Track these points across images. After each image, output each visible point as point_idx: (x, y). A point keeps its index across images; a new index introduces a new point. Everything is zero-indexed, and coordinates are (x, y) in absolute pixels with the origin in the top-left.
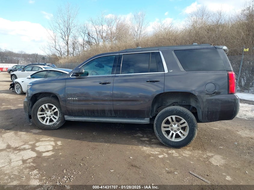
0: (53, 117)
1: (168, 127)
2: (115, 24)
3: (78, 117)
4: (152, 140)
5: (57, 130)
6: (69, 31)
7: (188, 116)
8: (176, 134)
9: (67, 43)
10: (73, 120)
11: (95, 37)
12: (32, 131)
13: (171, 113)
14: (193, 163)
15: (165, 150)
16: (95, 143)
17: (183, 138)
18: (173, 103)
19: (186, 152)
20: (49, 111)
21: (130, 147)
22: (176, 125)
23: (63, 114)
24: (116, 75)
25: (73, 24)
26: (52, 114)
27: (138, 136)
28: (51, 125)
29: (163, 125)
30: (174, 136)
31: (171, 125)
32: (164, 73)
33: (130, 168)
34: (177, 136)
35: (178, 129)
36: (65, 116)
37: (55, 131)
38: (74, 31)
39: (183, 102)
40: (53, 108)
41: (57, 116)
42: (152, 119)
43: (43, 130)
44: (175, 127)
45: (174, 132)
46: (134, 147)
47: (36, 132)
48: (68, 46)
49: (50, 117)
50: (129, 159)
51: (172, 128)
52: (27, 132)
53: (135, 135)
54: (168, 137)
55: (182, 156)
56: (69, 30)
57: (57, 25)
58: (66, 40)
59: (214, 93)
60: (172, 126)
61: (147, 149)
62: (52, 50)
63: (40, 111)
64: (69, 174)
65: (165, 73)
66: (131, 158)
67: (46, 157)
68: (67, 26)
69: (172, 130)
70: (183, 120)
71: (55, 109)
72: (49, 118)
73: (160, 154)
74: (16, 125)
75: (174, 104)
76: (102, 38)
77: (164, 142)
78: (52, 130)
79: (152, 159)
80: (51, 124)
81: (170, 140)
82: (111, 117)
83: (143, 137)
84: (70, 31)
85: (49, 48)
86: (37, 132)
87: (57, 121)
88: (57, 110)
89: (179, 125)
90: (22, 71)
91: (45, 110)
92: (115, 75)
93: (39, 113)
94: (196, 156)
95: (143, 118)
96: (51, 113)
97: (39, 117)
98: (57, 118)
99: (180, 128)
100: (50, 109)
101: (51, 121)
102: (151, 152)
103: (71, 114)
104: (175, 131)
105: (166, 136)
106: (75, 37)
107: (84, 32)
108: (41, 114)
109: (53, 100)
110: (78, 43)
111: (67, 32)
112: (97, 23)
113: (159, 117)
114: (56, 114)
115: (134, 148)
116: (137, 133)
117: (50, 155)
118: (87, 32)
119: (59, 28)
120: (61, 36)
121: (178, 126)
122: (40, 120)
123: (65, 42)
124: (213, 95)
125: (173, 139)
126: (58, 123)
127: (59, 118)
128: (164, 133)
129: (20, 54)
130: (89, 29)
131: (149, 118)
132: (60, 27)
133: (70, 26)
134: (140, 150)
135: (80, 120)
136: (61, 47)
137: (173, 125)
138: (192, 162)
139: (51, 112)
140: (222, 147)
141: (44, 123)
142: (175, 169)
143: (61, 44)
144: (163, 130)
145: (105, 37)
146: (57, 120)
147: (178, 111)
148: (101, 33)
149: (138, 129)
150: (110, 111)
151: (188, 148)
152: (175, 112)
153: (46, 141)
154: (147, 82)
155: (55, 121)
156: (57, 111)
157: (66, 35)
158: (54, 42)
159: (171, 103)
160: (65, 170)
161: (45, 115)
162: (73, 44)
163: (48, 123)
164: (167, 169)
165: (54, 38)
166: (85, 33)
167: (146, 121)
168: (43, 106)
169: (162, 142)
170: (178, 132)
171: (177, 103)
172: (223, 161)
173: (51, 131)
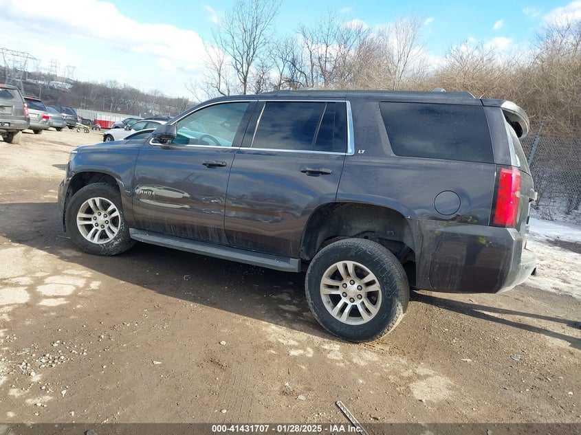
0: (109, 228)
1: (337, 287)
2: (357, 43)
3: (156, 235)
4: (304, 314)
5: (113, 259)
6: (252, 53)
7: (381, 266)
8: (353, 305)
9: (245, 80)
10: (144, 240)
11: (307, 71)
12: (62, 251)
13: (344, 254)
14: (363, 384)
15: (317, 339)
16: (170, 298)
17: (366, 318)
18: (366, 232)
19: (365, 355)
20: (103, 214)
21: (239, 319)
22: (356, 286)
23: (127, 224)
24: (241, 148)
25: (262, 38)
26: (107, 222)
27: (278, 299)
28: (102, 245)
29: (325, 280)
30: (347, 310)
31: (343, 282)
32: (344, 154)
33: (205, 364)
34: (355, 312)
35: (360, 297)
36: (131, 230)
37: (109, 258)
38: (262, 54)
39: (389, 232)
40: (110, 209)
41: (117, 226)
42: (304, 264)
43: (85, 252)
44: (353, 289)
45: (348, 302)
46: (250, 322)
47: (67, 255)
48: (245, 87)
49: (103, 226)
50: (218, 344)
51: (344, 290)
52: (51, 252)
53: (274, 296)
54: (334, 312)
55: (350, 361)
56: (252, 50)
57: (229, 38)
58: (243, 73)
59: (453, 219)
60: (345, 286)
61: (275, 332)
62: (210, 91)
63: (82, 212)
64: (60, 351)
65: (347, 154)
66: (223, 343)
67: (43, 309)
68: (248, 41)
69: (345, 295)
70: (371, 276)
71: (114, 211)
72: (100, 229)
73: (296, 348)
74: (41, 235)
75: (366, 235)
76: (324, 75)
77: (321, 321)
78: (103, 255)
79: (271, 354)
80: (102, 242)
81: (338, 318)
82: (220, 245)
83: (290, 303)
84: (254, 53)
85: (205, 86)
86: (70, 255)
87: (115, 239)
88: (117, 213)
89: (363, 286)
90: (126, 130)
91: (94, 209)
92: (238, 148)
93: (80, 215)
94: (386, 368)
95: (285, 257)
96: (106, 219)
97: (80, 223)
98: (116, 230)
99: (363, 293)
100: (105, 209)
101: (103, 236)
102: (280, 340)
103: (142, 226)
104: (352, 300)
105: (328, 307)
106: (263, 67)
107: (284, 56)
108: (85, 219)
109: (111, 190)
110: (268, 82)
111: (248, 55)
112: (315, 38)
113: (318, 260)
114: (114, 221)
115: (248, 324)
116: (282, 293)
117: (54, 305)
118: (290, 59)
119: (231, 44)
120: (234, 63)
121: (360, 288)
122: (82, 231)
123: (241, 77)
124: (451, 222)
125: (344, 319)
126: (116, 243)
127: (119, 232)
128: (325, 299)
129: (153, 97)
130: (297, 52)
131: (297, 260)
132: (233, 42)
133: (255, 43)
134: (258, 330)
135: (156, 242)
136: (231, 88)
137: (349, 285)
138: (361, 381)
139: (105, 216)
140: (469, 360)
141: (88, 237)
142: (305, 388)
143: (230, 81)
144: (324, 292)
145: (331, 73)
146: (115, 235)
147: (360, 251)
148: (322, 63)
149: (291, 283)
150: (218, 231)
151: (378, 347)
152: (354, 254)
153: (72, 275)
154: (302, 172)
155: (111, 236)
156: (117, 217)
157: (245, 61)
158: (216, 75)
159: (360, 231)
160: (58, 342)
161: (93, 222)
162: (258, 82)
163: (96, 241)
164: (287, 384)
165: (218, 67)
166: (285, 60)
167: (292, 265)
168: (90, 201)
169: (318, 321)
170: (358, 303)
171: (373, 234)
172: (447, 392)
173: (100, 257)
